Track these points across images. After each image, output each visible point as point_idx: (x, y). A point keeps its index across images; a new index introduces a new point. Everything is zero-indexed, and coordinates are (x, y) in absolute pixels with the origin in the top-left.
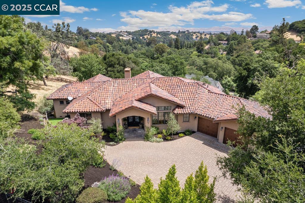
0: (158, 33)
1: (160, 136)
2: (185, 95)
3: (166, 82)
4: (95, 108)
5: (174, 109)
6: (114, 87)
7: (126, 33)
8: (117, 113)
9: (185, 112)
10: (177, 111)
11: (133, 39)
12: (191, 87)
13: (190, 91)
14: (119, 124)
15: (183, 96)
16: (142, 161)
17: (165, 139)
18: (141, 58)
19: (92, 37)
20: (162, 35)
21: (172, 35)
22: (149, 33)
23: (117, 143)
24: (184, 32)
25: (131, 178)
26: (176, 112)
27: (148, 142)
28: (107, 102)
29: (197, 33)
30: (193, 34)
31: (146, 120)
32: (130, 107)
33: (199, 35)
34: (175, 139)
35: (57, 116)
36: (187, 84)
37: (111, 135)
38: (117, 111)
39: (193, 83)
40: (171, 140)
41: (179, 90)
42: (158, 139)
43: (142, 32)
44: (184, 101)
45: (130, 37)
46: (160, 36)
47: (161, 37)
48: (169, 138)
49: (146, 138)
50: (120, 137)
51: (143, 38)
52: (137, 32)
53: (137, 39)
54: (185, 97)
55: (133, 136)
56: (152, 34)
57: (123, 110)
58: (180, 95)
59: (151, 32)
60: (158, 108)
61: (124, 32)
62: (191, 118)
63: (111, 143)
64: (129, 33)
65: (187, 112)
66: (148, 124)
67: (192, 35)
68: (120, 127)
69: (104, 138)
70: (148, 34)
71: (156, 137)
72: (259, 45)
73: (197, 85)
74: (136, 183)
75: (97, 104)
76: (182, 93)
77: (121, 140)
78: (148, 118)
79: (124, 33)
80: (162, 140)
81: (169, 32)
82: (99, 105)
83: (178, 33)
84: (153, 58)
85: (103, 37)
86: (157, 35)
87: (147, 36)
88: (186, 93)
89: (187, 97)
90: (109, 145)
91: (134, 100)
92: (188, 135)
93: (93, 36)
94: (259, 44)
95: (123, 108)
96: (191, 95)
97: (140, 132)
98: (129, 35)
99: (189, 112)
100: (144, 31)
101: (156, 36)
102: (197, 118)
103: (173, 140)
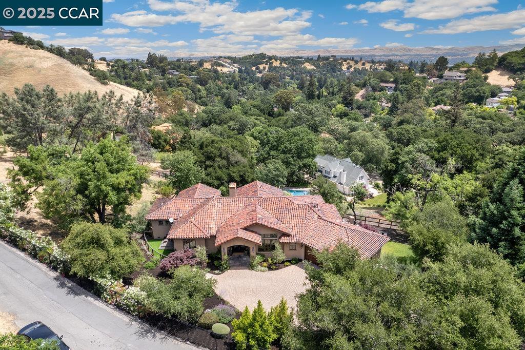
0: (283, 60)
1: (265, 264)
2: (293, 220)
3: (275, 204)
4: (200, 234)
5: (280, 238)
6: (218, 208)
7: (229, 61)
8: (222, 243)
9: (291, 241)
10: (284, 240)
11: (240, 71)
12: (300, 211)
13: (299, 215)
14: (225, 254)
15: (291, 222)
16: (246, 291)
17: (270, 268)
18: (252, 115)
19: (172, 71)
20: (290, 63)
21: (307, 63)
22: (267, 59)
23: (223, 271)
24: (327, 59)
25: (236, 307)
26: (281, 241)
27: (253, 271)
28: (211, 226)
29: (350, 59)
30: (342, 62)
31: (251, 249)
32: (235, 238)
33: (352, 63)
34: (280, 268)
35: (155, 236)
36: (297, 206)
37: (216, 263)
38: (223, 241)
39: (304, 206)
40: (276, 269)
41: (288, 215)
42: (263, 268)
43: (255, 58)
44: (291, 228)
45: (235, 68)
46: (285, 66)
47: (288, 68)
48: (274, 267)
49: (251, 266)
50: (225, 266)
51: (257, 69)
52: (248, 59)
53: (247, 72)
54: (293, 223)
55: (238, 263)
56: (273, 62)
57: (228, 241)
58: (288, 220)
59: (270, 58)
60: (264, 236)
61: (225, 58)
62: (298, 247)
63: (216, 272)
64: (234, 60)
65: (293, 241)
66: (253, 253)
67: (341, 64)
68: (225, 257)
69: (209, 265)
70: (266, 61)
71: (262, 266)
72: (443, 95)
73: (308, 208)
74: (240, 310)
75: (201, 229)
76: (290, 218)
77: (226, 268)
78: (253, 247)
79: (225, 60)
80: (267, 269)
81: (301, 58)
82: (204, 231)
83: (317, 61)
84: (271, 114)
85: (190, 69)
86: (281, 63)
87: (264, 65)
88: (295, 218)
89: (295, 223)
90: (215, 274)
91: (239, 228)
92: (294, 264)
93: (174, 69)
94: (444, 92)
95: (229, 239)
96: (299, 220)
97: (245, 259)
98: (234, 63)
99: (295, 241)
100: (258, 57)
101: (278, 65)
102: (304, 247)
103: (277, 269)
